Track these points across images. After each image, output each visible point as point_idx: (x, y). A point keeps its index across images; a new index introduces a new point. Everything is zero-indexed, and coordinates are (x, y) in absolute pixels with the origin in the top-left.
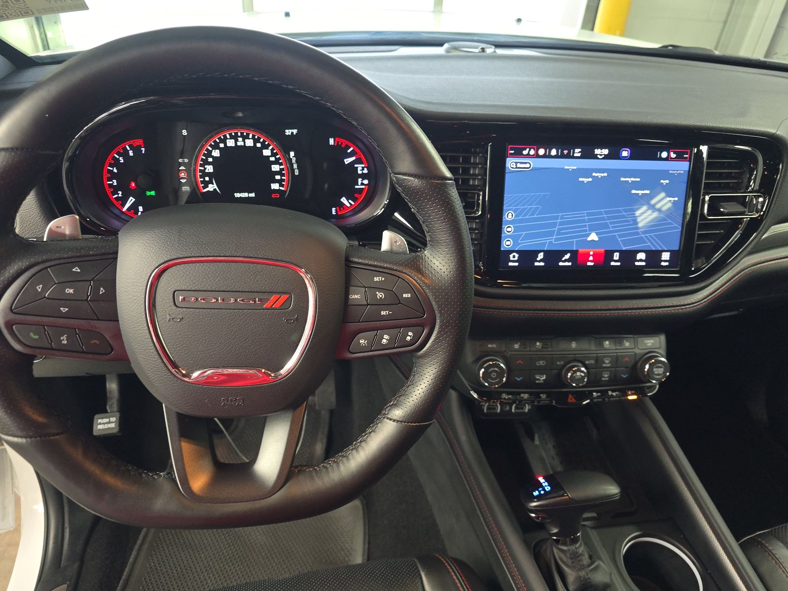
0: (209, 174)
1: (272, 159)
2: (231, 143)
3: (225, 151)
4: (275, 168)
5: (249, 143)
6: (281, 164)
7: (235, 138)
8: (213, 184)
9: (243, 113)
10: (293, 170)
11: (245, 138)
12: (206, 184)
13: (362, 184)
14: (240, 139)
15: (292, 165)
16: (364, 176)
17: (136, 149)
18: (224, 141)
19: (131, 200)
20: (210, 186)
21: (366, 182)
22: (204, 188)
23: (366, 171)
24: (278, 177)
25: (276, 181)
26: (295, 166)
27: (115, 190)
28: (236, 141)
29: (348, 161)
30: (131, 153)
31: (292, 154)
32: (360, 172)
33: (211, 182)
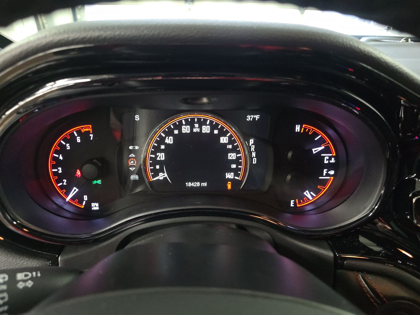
0: (160, 163)
1: (230, 147)
2: (186, 129)
3: (180, 138)
4: (232, 156)
5: (206, 129)
6: (238, 152)
7: (191, 123)
8: (164, 173)
9: (208, 98)
10: (251, 158)
11: (202, 123)
12: (156, 173)
13: (327, 175)
14: (197, 125)
15: (250, 153)
16: (330, 167)
17: (85, 136)
18: (179, 126)
19: (75, 191)
20: (161, 174)
21: (332, 172)
22: (154, 176)
23: (333, 161)
24: (234, 166)
25: (231, 170)
26: (254, 154)
27: (60, 178)
28: (192, 127)
29: (315, 150)
30: (79, 140)
31: (252, 141)
32: (326, 162)
33: (161, 170)
